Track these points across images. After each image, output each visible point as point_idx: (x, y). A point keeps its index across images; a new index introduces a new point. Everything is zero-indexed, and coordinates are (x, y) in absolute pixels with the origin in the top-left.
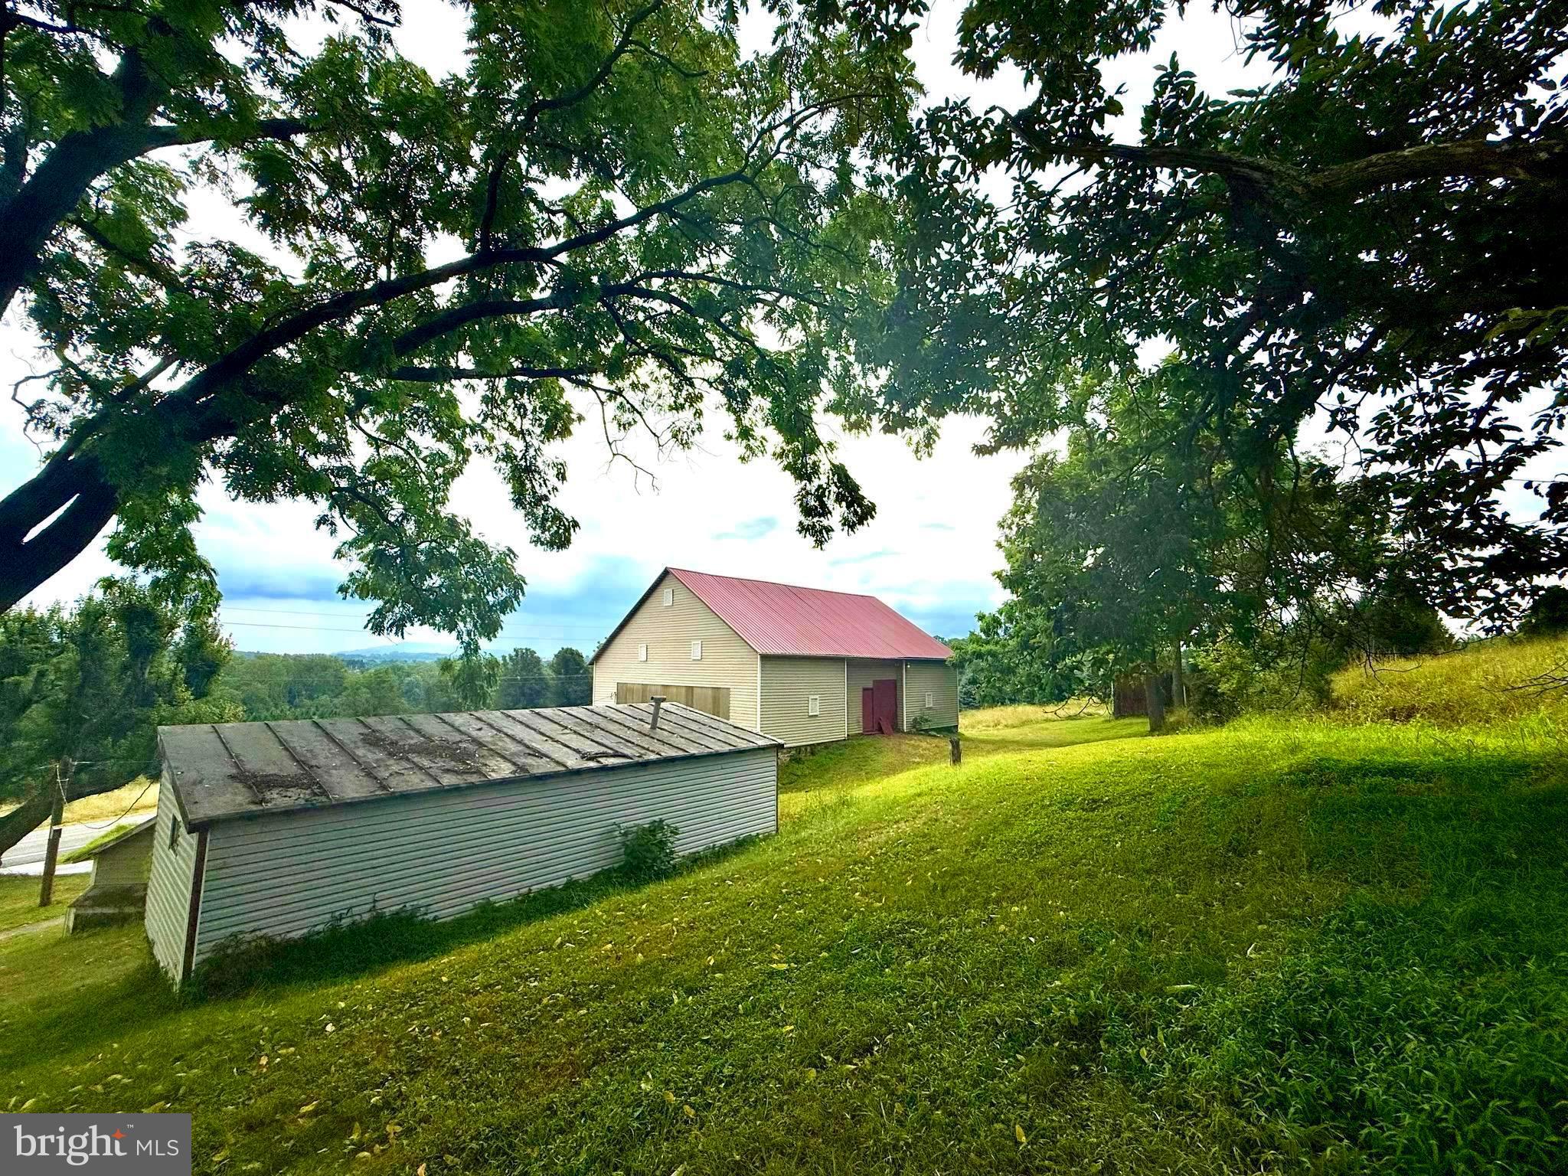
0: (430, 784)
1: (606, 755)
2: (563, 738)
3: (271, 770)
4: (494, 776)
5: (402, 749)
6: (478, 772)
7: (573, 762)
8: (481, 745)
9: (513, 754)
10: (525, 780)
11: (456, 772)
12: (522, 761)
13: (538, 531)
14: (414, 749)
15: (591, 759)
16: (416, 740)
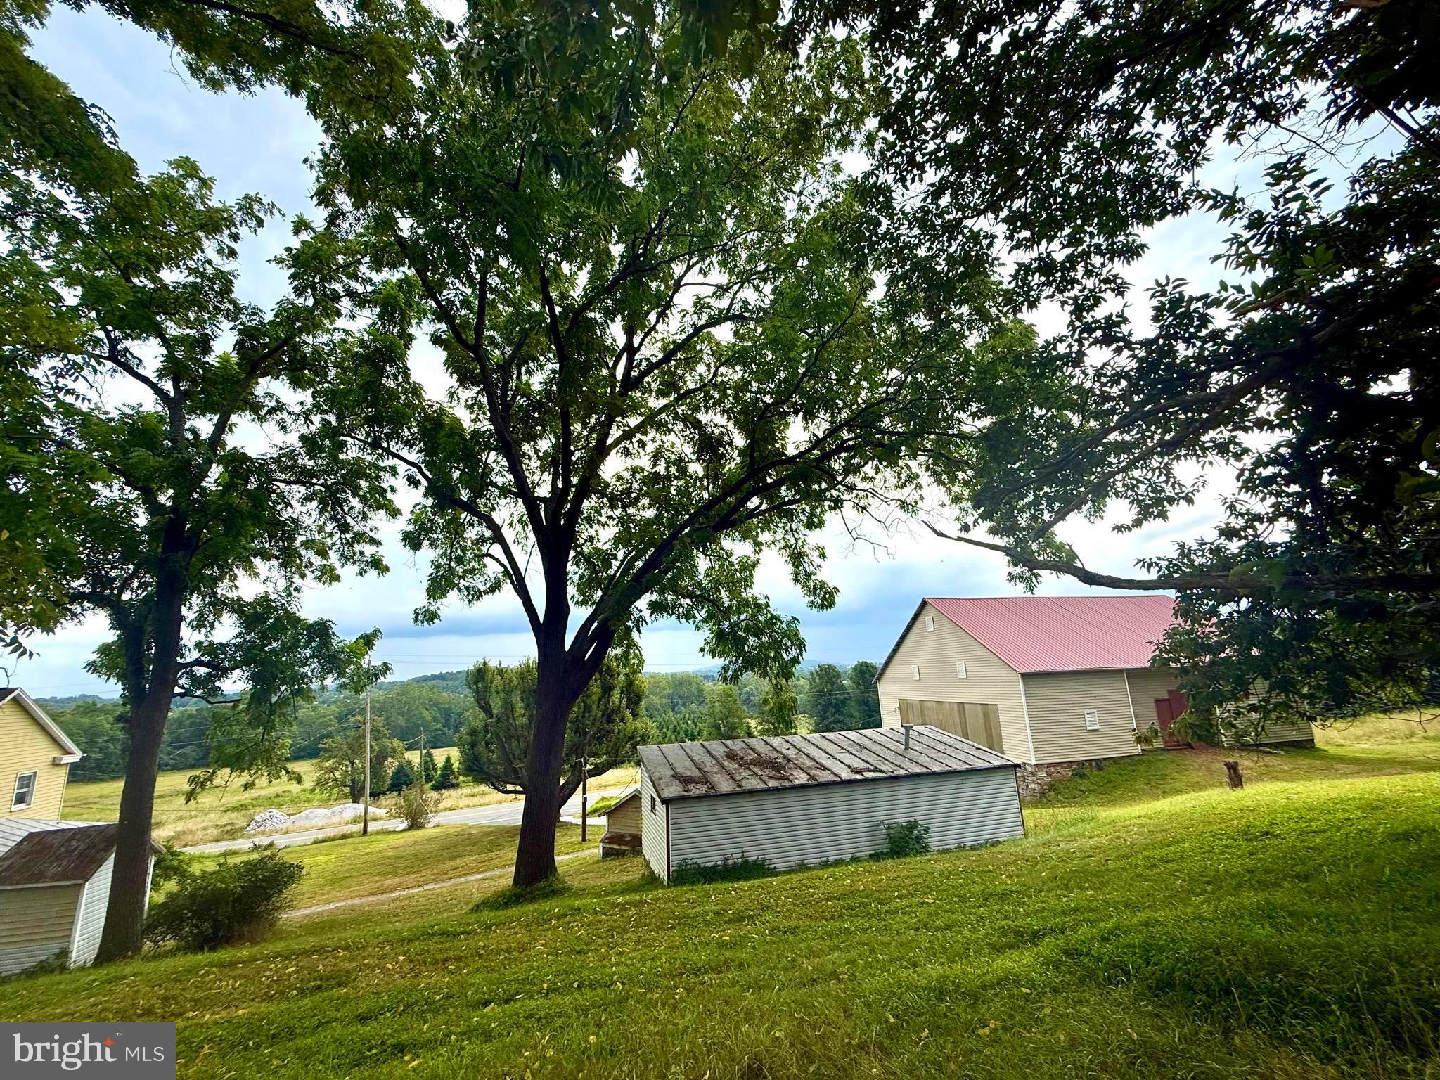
0: (763, 786)
1: (868, 770)
2: (840, 756)
3: (688, 773)
4: (797, 782)
5: (746, 762)
6: (788, 779)
7: (846, 775)
8: (789, 760)
9: (809, 768)
10: (815, 786)
11: (776, 779)
12: (813, 772)
13: (812, 598)
14: (754, 763)
15: (858, 773)
16: (753, 756)
